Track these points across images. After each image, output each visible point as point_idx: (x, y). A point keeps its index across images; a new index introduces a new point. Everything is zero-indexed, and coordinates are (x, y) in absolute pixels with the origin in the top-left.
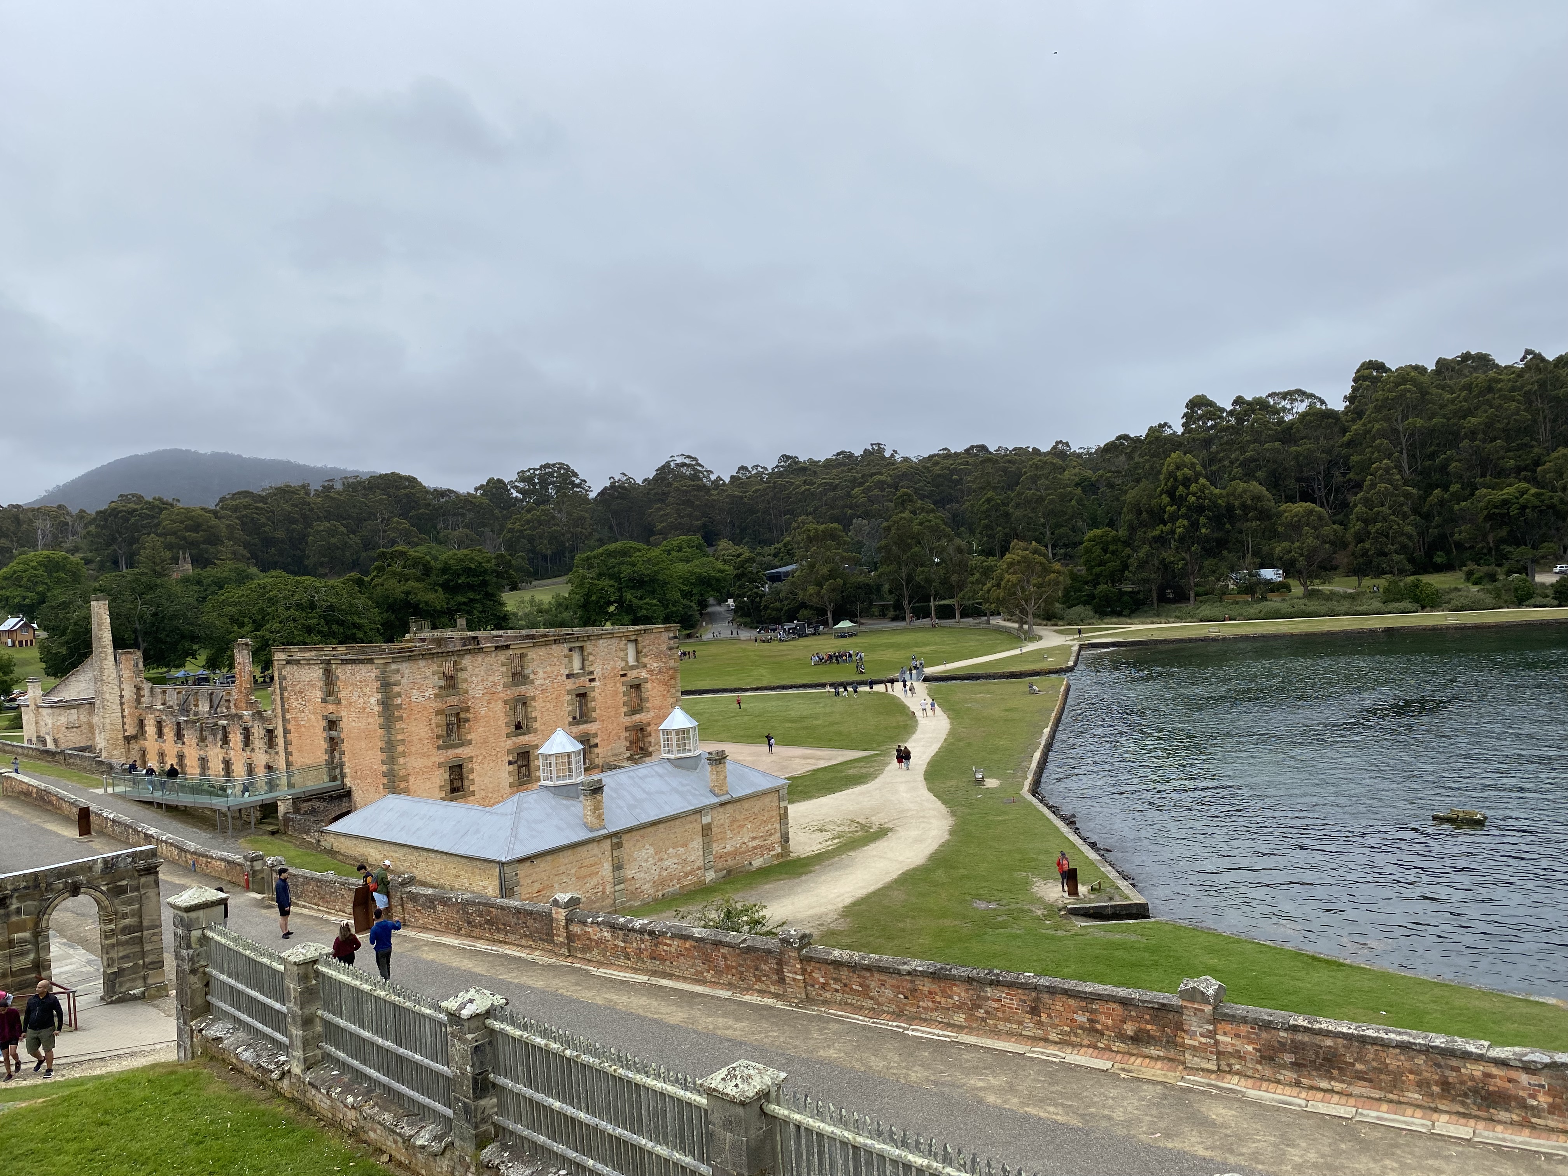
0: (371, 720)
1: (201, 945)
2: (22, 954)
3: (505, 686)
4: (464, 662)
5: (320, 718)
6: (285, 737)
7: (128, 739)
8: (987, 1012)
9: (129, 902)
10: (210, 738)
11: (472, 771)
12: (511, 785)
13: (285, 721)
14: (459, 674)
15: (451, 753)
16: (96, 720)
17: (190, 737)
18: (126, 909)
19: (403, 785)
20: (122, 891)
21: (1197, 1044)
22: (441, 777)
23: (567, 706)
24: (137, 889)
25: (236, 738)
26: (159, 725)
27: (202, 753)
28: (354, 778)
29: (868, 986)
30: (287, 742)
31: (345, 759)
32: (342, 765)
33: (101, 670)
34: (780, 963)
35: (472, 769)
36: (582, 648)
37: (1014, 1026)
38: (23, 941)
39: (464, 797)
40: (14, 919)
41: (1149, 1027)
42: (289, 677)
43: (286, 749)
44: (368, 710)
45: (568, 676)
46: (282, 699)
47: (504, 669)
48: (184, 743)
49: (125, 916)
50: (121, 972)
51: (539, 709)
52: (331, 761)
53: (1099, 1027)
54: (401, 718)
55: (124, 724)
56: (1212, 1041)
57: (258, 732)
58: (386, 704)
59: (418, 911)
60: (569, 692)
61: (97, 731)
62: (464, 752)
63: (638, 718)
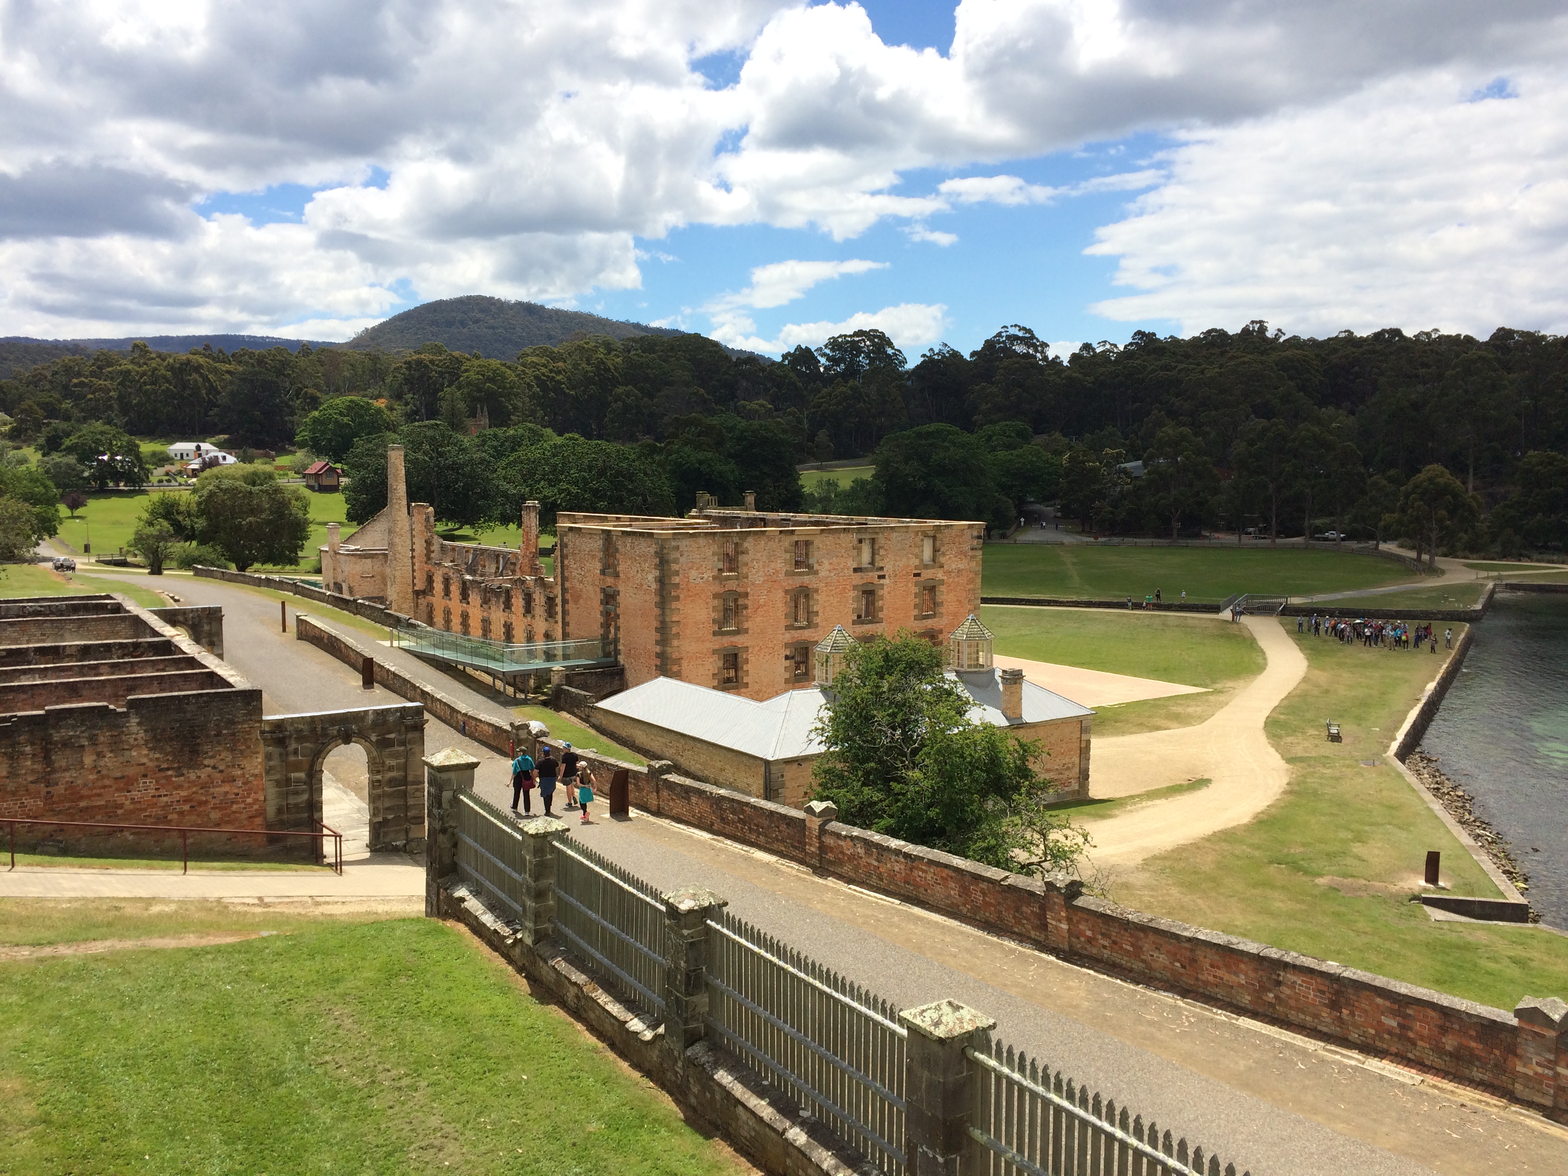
0: (647, 598)
1: (451, 806)
2: (296, 793)
3: (787, 574)
4: (746, 545)
5: (598, 590)
6: (563, 606)
7: (417, 593)
8: (1277, 997)
9: (396, 756)
10: (494, 600)
11: (747, 661)
12: (787, 681)
13: (564, 590)
14: (740, 558)
15: (726, 641)
16: (388, 571)
17: (475, 598)
18: (393, 762)
19: (675, 668)
20: (388, 743)
21: (1531, 1073)
22: (713, 664)
23: (851, 603)
24: (403, 743)
25: (518, 602)
26: (447, 581)
27: (485, 614)
28: (628, 655)
29: (1141, 948)
30: (565, 613)
31: (621, 635)
32: (616, 641)
33: (395, 522)
34: (1043, 908)
35: (747, 659)
36: (873, 541)
37: (1308, 1018)
38: (298, 781)
39: (736, 688)
40: (292, 758)
41: (1473, 1044)
42: (570, 545)
43: (563, 618)
44: (645, 587)
45: (856, 570)
46: (562, 567)
47: (788, 556)
48: (468, 603)
49: (391, 768)
50: (385, 822)
51: (822, 602)
52: (605, 637)
53: (1411, 1034)
54: (677, 598)
55: (414, 578)
56: (1551, 1073)
57: (539, 598)
58: (662, 581)
59: (673, 799)
60: (855, 587)
61: (389, 583)
62: (740, 640)
63: (929, 623)
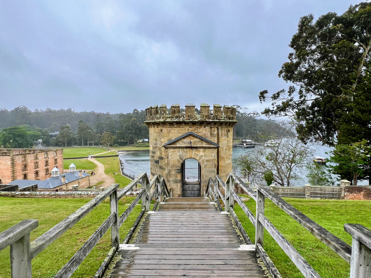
3: (34, 160)
14: (26, 158)
15: (24, 172)
22: (22, 176)
23: (44, 163)
35: (28, 175)
36: (47, 153)
45: (45, 158)
47: (34, 157)
51: (40, 164)
54: (15, 166)
58: (13, 163)
62: (27, 172)
63: (56, 165)
